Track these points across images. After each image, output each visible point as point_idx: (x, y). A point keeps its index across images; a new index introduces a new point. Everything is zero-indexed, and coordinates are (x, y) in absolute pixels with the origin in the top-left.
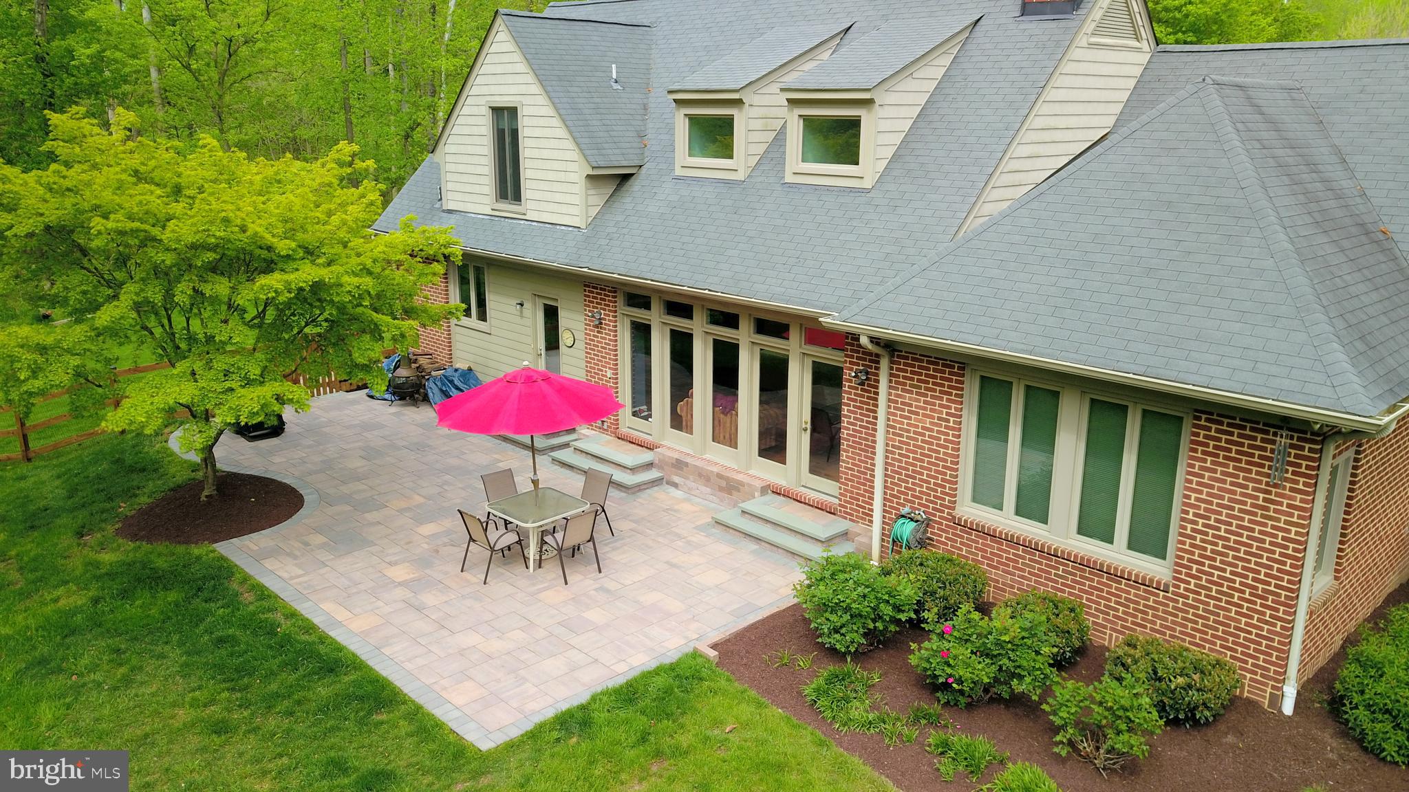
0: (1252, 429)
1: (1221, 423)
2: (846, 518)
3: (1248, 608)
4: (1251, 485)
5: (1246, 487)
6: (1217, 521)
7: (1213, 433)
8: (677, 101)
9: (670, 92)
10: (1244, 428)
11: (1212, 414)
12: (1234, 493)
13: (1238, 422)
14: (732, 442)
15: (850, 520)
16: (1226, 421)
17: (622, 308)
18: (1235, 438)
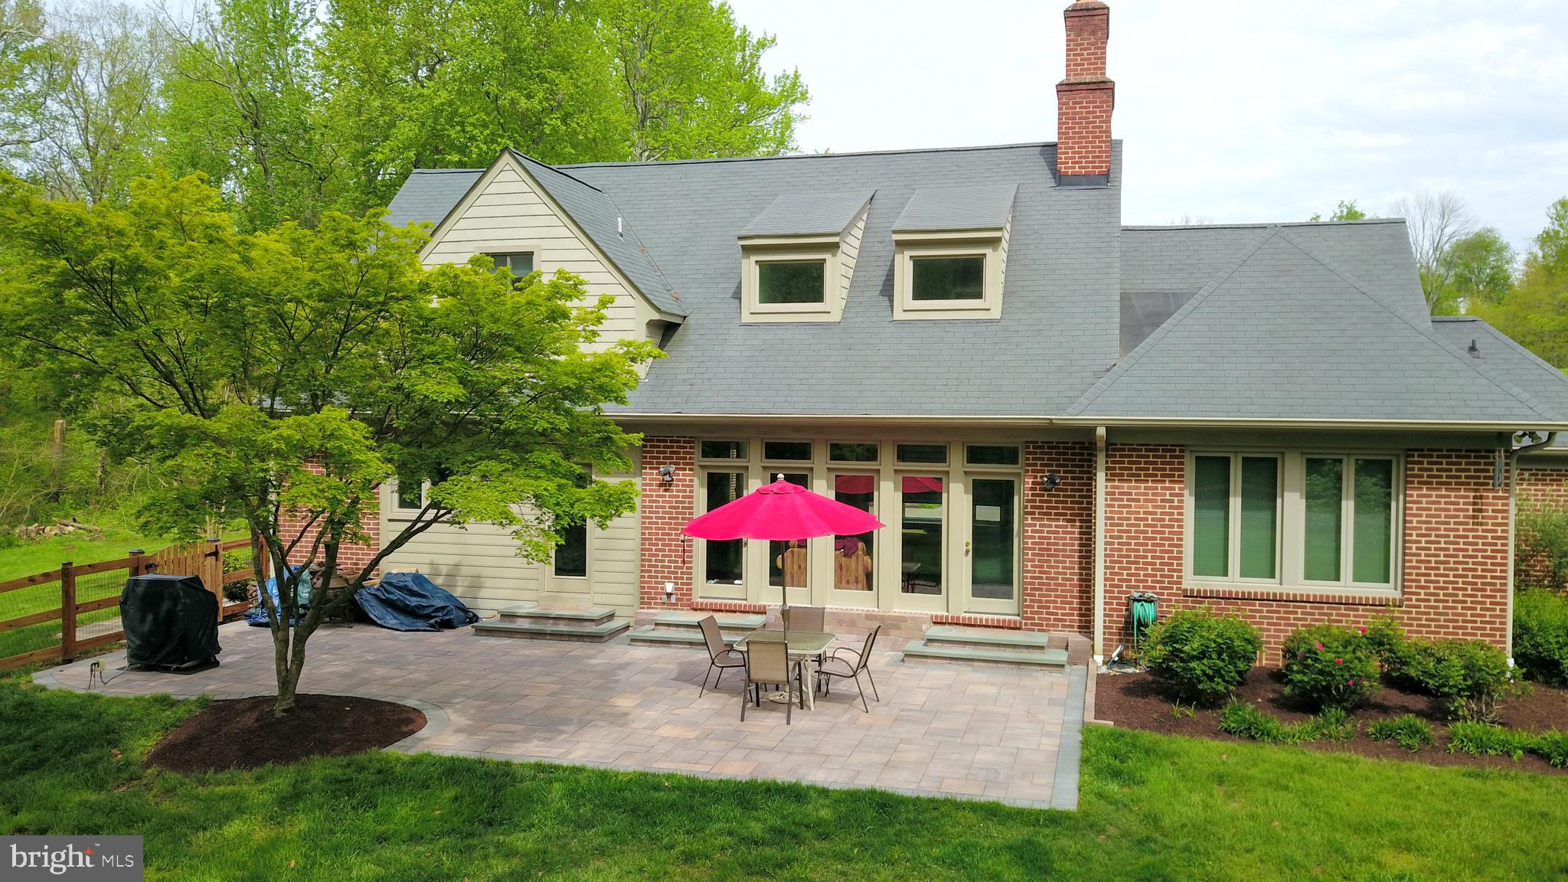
0: (1457, 457)
1: (1432, 456)
2: (1033, 630)
3: (1472, 602)
4: (1461, 501)
5: (1457, 503)
6: (1437, 536)
7: (1425, 466)
8: (745, 248)
9: (740, 238)
10: (1450, 457)
11: (1423, 450)
12: (1448, 510)
13: (1445, 453)
14: (868, 581)
15: (1039, 630)
16: (1435, 454)
17: (698, 459)
18: (1444, 466)
